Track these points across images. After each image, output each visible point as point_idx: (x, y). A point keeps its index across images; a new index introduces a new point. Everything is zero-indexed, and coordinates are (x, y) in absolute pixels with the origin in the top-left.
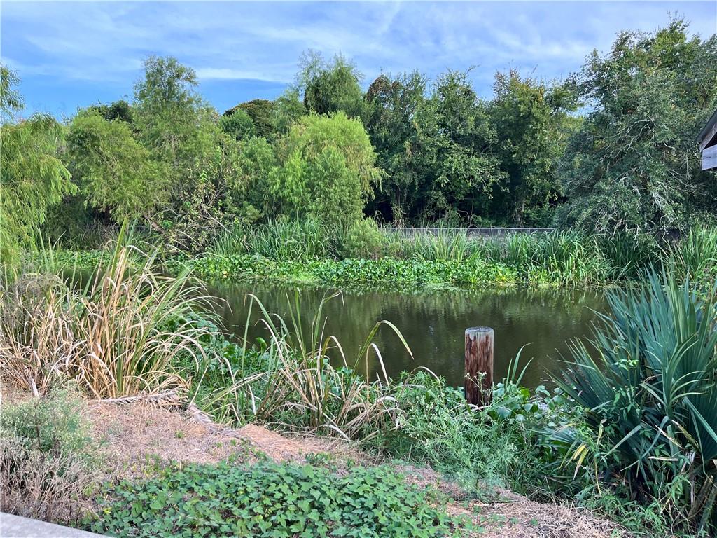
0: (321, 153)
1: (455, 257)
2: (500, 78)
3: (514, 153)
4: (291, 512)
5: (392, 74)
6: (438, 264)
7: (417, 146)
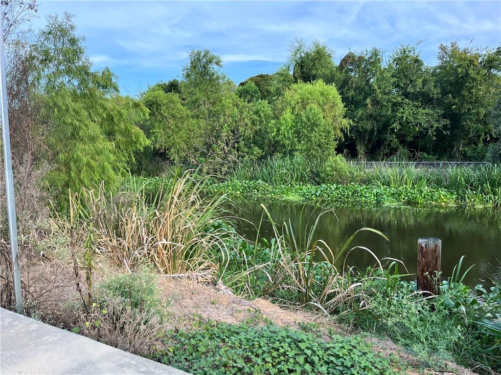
0: (305, 109)
1: (406, 184)
2: (443, 48)
3: (454, 105)
4: (291, 363)
5: (357, 51)
6: (393, 189)
7: (376, 102)
